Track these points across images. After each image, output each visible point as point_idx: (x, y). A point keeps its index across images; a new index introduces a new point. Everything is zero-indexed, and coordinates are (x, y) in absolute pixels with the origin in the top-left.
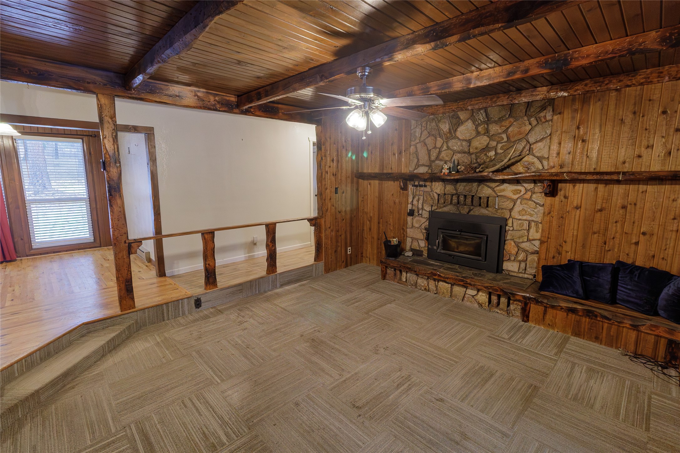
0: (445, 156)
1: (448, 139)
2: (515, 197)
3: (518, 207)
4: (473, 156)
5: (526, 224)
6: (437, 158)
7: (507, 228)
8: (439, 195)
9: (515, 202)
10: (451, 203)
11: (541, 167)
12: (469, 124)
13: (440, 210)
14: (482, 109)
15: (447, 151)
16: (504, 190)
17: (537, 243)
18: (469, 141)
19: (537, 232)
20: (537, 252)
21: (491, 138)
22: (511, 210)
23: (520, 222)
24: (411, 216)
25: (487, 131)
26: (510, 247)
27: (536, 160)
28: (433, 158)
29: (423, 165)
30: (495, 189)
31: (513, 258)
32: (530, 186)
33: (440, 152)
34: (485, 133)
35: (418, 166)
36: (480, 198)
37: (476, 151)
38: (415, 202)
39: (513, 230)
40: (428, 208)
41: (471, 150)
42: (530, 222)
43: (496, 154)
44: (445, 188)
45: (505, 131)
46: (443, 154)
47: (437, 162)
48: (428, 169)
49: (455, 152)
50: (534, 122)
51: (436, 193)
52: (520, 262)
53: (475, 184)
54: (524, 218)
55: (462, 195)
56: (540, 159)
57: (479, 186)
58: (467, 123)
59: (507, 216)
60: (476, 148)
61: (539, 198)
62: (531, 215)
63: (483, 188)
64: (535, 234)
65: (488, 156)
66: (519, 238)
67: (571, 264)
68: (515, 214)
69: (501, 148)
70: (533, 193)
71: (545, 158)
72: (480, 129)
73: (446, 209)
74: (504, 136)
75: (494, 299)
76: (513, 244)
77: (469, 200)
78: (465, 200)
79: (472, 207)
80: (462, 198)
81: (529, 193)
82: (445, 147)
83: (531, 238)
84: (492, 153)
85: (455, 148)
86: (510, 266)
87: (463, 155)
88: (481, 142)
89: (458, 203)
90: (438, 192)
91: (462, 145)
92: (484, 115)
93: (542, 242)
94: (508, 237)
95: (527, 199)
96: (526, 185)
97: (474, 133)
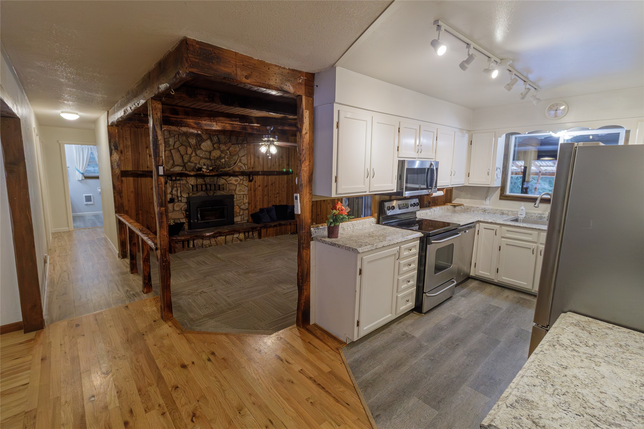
0: (194, 160)
1: (195, 150)
2: (236, 183)
3: (238, 189)
4: (213, 161)
5: (242, 196)
6: (189, 161)
7: (234, 199)
8: (192, 186)
9: (236, 185)
10: (202, 190)
11: (245, 169)
12: (209, 142)
13: (195, 196)
14: (216, 135)
15: (196, 157)
16: (231, 180)
17: (247, 204)
18: (210, 152)
19: (247, 199)
20: (247, 209)
21: (222, 152)
22: (235, 190)
23: (240, 195)
24: (172, 203)
25: (219, 148)
26: (237, 209)
27: (242, 165)
28: (185, 161)
29: (178, 165)
30: (227, 180)
31: (238, 215)
32: (241, 177)
33: (190, 157)
34: (218, 149)
35: (174, 165)
36: (219, 185)
37: (214, 158)
38: (174, 192)
39: (237, 200)
40: (185, 195)
41: (211, 158)
42: (244, 194)
43: (225, 161)
44: (197, 181)
45: (228, 149)
46: (193, 159)
47: (189, 164)
48: (183, 168)
49: (201, 158)
50: (240, 147)
51: (190, 184)
52: (241, 215)
53: (216, 178)
54: (241, 193)
55: (208, 184)
56: (244, 164)
57: (218, 179)
58: (207, 141)
59: (234, 194)
60: (214, 157)
61: (246, 183)
62: (244, 191)
63: (220, 179)
64: (246, 200)
65: (221, 162)
66: (240, 204)
67: (262, 210)
68: (237, 192)
69: (227, 158)
70: (243, 181)
71: (246, 164)
72: (215, 146)
73: (199, 194)
74: (228, 152)
75: (247, 234)
76: (238, 207)
77: (213, 187)
78: (210, 188)
79: (215, 191)
80: (208, 186)
81: (242, 181)
82: (194, 154)
83: (245, 202)
84: (223, 160)
85: (201, 155)
86: (237, 219)
87: (206, 160)
88: (216, 154)
89: (206, 189)
90: (192, 183)
91: (205, 154)
92: (217, 138)
93: (249, 203)
94: (235, 205)
95: (241, 184)
96: (240, 177)
97: (212, 148)
